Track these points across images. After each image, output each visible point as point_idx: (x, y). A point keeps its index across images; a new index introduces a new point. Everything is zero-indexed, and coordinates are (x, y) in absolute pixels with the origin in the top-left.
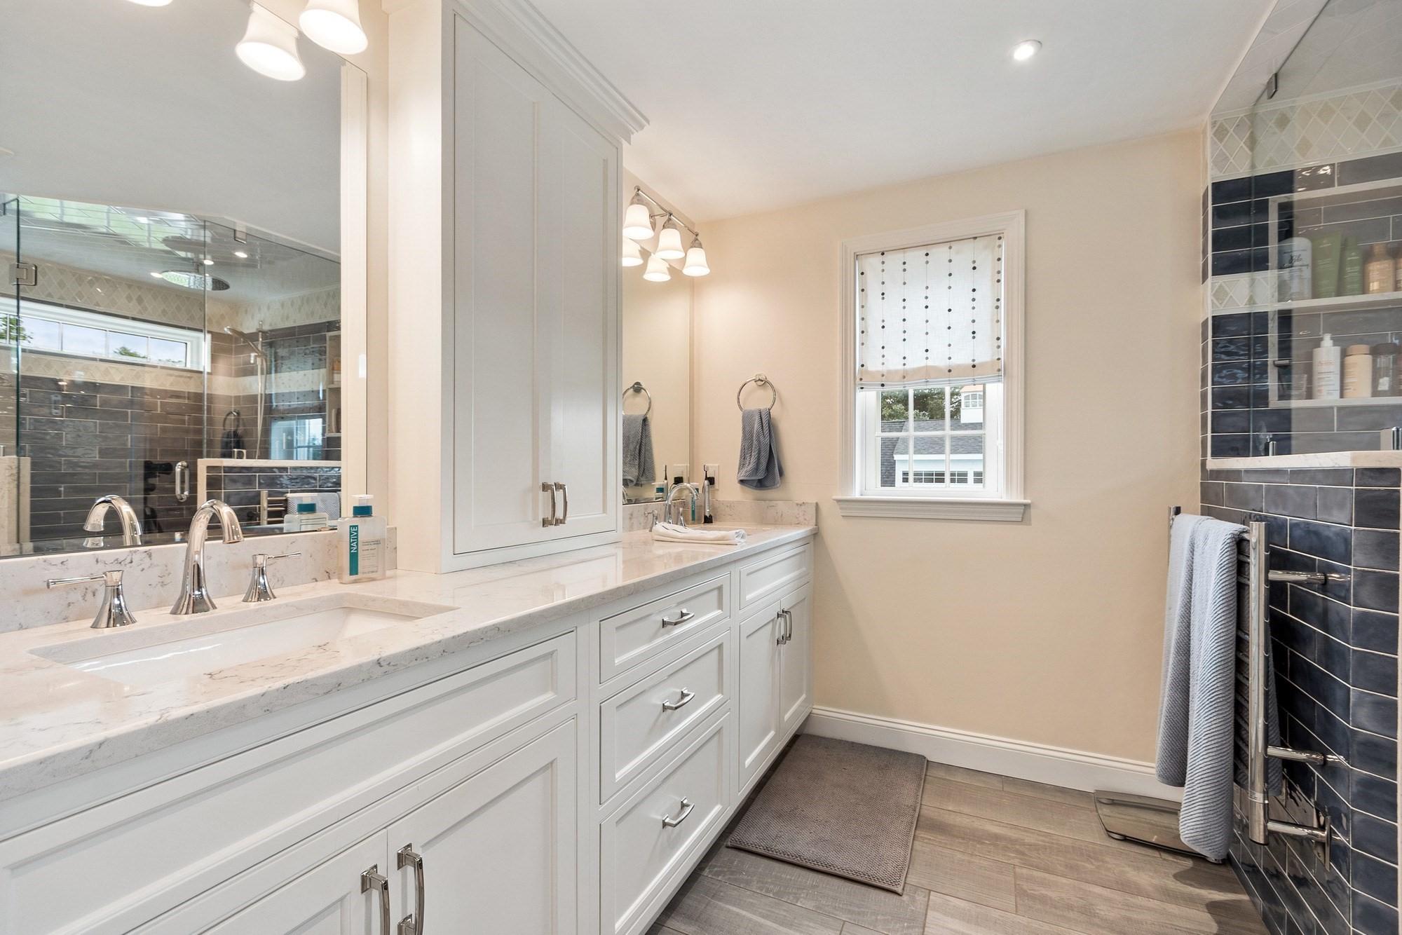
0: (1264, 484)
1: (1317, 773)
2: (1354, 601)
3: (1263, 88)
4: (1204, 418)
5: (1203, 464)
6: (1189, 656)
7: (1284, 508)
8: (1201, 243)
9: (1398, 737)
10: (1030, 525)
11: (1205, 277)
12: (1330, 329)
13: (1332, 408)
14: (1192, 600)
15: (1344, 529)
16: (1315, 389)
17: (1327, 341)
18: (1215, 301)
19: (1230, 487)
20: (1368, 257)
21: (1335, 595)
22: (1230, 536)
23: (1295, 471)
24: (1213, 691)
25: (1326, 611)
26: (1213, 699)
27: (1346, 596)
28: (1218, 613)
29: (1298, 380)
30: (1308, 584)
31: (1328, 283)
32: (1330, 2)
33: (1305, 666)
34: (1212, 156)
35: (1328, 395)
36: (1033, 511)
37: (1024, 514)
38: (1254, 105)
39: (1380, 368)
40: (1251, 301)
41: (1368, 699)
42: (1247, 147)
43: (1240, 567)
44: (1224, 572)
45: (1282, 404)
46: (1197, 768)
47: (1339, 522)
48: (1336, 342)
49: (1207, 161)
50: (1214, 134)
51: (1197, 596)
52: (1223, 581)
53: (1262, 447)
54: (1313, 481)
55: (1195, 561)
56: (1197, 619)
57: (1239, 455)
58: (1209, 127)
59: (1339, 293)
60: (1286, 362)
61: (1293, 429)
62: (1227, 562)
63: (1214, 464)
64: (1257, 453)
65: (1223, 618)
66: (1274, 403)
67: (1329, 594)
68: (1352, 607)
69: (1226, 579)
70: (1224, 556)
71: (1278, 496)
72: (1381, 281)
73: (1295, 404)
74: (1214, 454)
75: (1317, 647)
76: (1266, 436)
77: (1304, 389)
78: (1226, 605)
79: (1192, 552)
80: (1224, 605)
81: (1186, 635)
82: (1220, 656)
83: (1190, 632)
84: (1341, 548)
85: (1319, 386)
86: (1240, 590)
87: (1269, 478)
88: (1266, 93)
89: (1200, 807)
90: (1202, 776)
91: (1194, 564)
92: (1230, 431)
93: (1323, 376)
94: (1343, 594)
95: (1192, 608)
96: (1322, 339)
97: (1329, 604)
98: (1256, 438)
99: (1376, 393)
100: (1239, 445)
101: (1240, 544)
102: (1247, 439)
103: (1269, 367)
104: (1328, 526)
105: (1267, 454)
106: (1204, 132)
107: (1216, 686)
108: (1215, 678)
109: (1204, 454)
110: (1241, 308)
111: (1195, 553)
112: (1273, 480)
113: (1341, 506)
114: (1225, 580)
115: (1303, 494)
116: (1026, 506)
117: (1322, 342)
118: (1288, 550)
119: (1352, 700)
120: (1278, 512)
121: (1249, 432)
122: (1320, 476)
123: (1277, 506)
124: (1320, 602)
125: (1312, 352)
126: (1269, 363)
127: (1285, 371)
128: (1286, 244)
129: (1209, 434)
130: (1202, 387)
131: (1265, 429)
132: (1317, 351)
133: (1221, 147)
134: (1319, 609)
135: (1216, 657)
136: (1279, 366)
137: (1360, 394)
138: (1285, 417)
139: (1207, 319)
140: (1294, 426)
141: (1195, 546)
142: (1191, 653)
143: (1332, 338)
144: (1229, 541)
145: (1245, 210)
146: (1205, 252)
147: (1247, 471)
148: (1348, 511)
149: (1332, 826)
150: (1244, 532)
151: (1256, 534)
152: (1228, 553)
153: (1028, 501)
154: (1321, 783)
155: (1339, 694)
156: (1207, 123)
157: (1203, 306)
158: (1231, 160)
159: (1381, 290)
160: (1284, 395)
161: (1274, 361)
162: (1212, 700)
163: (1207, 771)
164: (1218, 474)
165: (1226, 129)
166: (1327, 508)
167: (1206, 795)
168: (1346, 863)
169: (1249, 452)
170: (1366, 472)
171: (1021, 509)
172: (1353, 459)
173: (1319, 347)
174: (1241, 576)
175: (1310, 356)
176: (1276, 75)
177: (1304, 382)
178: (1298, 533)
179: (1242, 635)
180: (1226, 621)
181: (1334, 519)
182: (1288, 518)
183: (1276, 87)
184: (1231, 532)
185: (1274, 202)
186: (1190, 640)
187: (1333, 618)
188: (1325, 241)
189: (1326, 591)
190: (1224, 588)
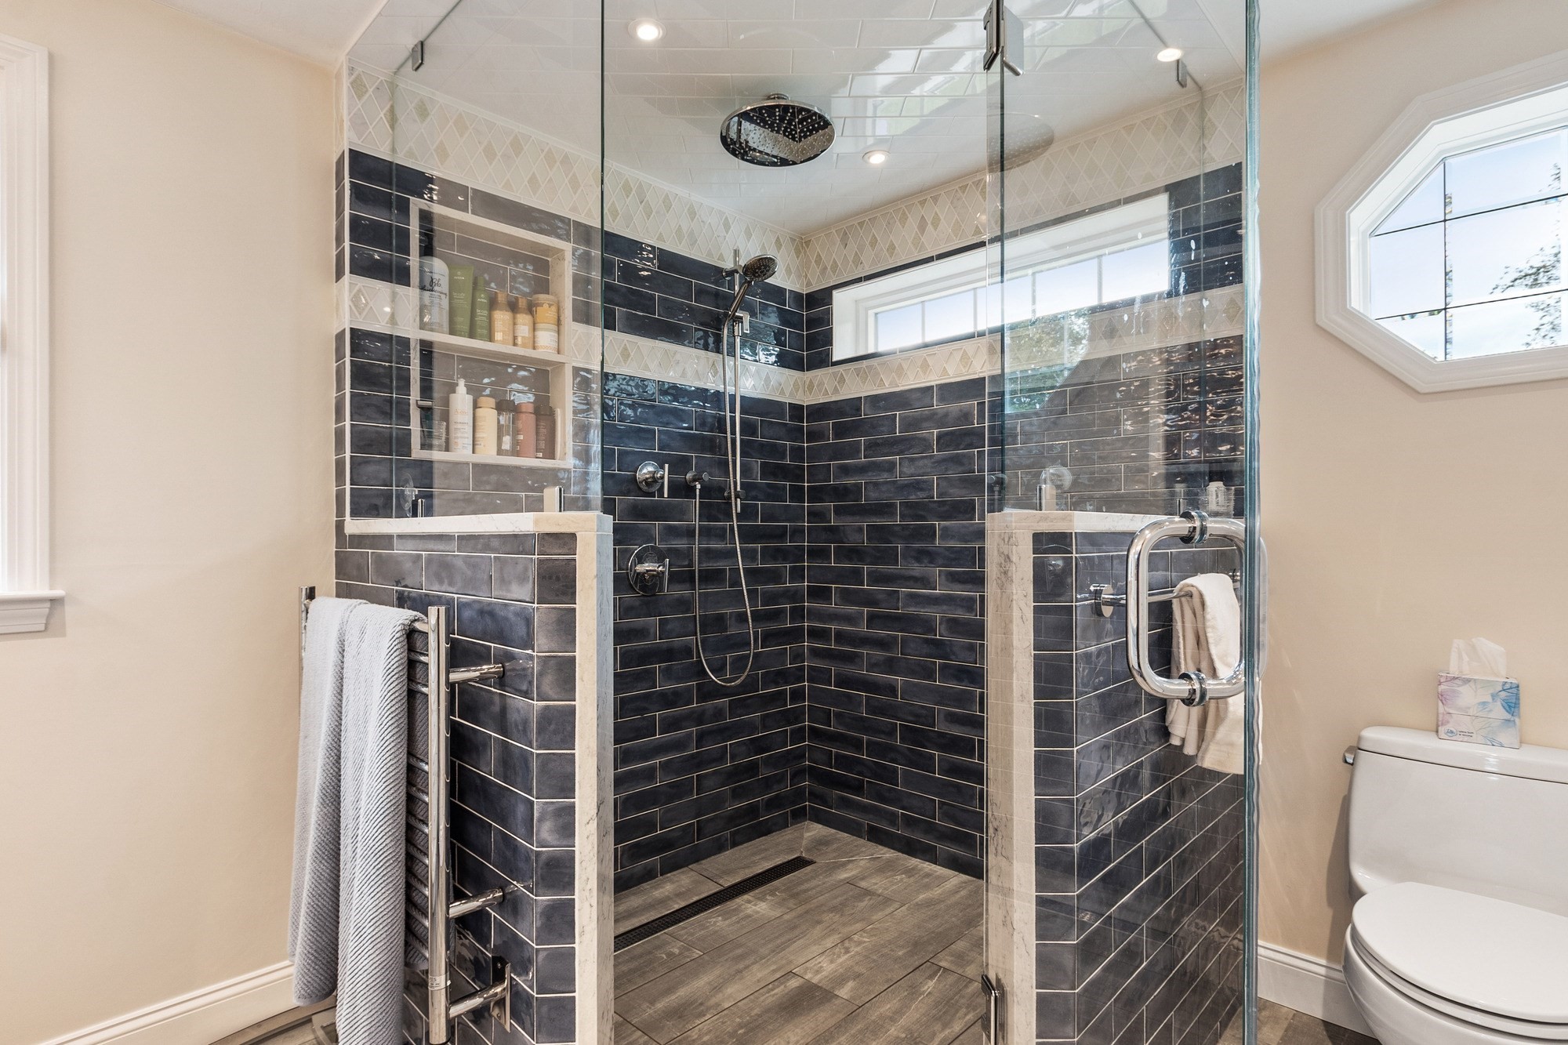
0: (424, 553)
1: (493, 913)
2: (537, 695)
3: (406, 54)
4: (340, 465)
5: (340, 526)
6: (339, 804)
7: (451, 584)
8: (334, 227)
9: (576, 845)
10: (64, 635)
11: (339, 274)
12: (464, 375)
13: (468, 464)
14: (343, 723)
15: (525, 608)
16: (452, 441)
17: (461, 388)
18: (353, 308)
19: (379, 559)
20: (493, 304)
21: (516, 690)
22: (400, 628)
23: (463, 536)
24: (381, 852)
25: (504, 710)
26: (381, 864)
27: (527, 690)
28: (386, 739)
29: (439, 429)
30: (483, 679)
31: (463, 321)
32: (462, 3)
33: (478, 781)
34: (349, 114)
35: (462, 452)
36: (69, 611)
37: (49, 617)
38: (395, 73)
39: (503, 425)
40: (393, 320)
41: (551, 808)
42: (388, 121)
43: (413, 669)
44: (393, 679)
45: (425, 455)
46: (360, 973)
47: (520, 598)
48: (470, 390)
49: (342, 117)
50: (352, 83)
51: (350, 716)
52: (392, 692)
53: (408, 506)
54: (487, 548)
55: (345, 666)
56: (351, 749)
57: (378, 516)
58: (345, 72)
59: (472, 335)
60: (428, 403)
61: (435, 486)
62: (397, 664)
63: (355, 526)
64: (401, 514)
65: (393, 744)
66: (417, 453)
67: (507, 688)
68: (535, 702)
69: (396, 689)
70: (393, 657)
71: (443, 568)
72: (504, 332)
73: (436, 455)
74: (354, 514)
75: (493, 754)
76: (411, 492)
77: (444, 439)
78: (396, 725)
79: (342, 652)
80: (393, 727)
81: (334, 774)
82: (388, 800)
83: (340, 770)
84: (521, 630)
85: (456, 438)
86: (412, 699)
87: (431, 545)
88: (410, 63)
89: (365, 1029)
90: (368, 983)
91: (345, 670)
92: (372, 483)
93: (459, 426)
94: (524, 688)
95: (343, 733)
96: (457, 385)
97: (509, 701)
98: (401, 496)
99: (500, 452)
100: (380, 502)
101: (412, 638)
102: (388, 496)
103: (411, 407)
104: (506, 605)
105: (415, 515)
106: (338, 76)
107: (384, 844)
108: (383, 833)
109: (340, 512)
110: (380, 327)
111: (345, 654)
112: (436, 548)
113: (522, 579)
114: (394, 690)
115: (472, 564)
116: (54, 601)
117: (457, 388)
118: (456, 636)
119: (536, 815)
120: (443, 589)
121: (392, 486)
122: (495, 543)
123: (441, 582)
124: (497, 699)
125: (449, 397)
126: (411, 401)
127: (427, 413)
128: (427, 260)
129: (348, 487)
130: (337, 421)
131: (412, 483)
132: (452, 396)
133: (360, 106)
134: (496, 708)
135: (384, 803)
136: (422, 408)
137: (488, 454)
138: (426, 469)
139: (345, 329)
140: (437, 482)
141: (346, 643)
142: (342, 800)
143: (465, 385)
144: (398, 635)
145: (385, 202)
146: (339, 240)
147: (401, 537)
148: (530, 585)
149: (512, 975)
150: (415, 620)
151: (433, 622)
152: (397, 653)
153: (58, 592)
154: (499, 925)
155: (521, 809)
156: (342, 66)
157: (337, 314)
158: (371, 130)
159: (504, 342)
160: (426, 445)
161: (417, 401)
162: (379, 866)
163: (374, 972)
164: (360, 540)
165: (365, 86)
166: (504, 582)
167: (373, 1007)
168: (530, 1016)
169: (392, 512)
170: (546, 537)
171: (45, 609)
172: (536, 522)
173: (455, 393)
174: (413, 681)
175: (446, 402)
176: (422, 44)
177: (443, 431)
178: (467, 614)
179: (413, 761)
180: (395, 748)
181: (515, 596)
182: (456, 596)
183: (422, 60)
184: (401, 622)
185: (416, 205)
186: (339, 781)
187: (513, 717)
188: (459, 273)
189: (504, 686)
190: (393, 702)
